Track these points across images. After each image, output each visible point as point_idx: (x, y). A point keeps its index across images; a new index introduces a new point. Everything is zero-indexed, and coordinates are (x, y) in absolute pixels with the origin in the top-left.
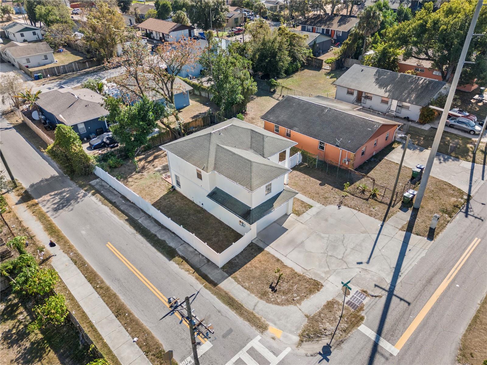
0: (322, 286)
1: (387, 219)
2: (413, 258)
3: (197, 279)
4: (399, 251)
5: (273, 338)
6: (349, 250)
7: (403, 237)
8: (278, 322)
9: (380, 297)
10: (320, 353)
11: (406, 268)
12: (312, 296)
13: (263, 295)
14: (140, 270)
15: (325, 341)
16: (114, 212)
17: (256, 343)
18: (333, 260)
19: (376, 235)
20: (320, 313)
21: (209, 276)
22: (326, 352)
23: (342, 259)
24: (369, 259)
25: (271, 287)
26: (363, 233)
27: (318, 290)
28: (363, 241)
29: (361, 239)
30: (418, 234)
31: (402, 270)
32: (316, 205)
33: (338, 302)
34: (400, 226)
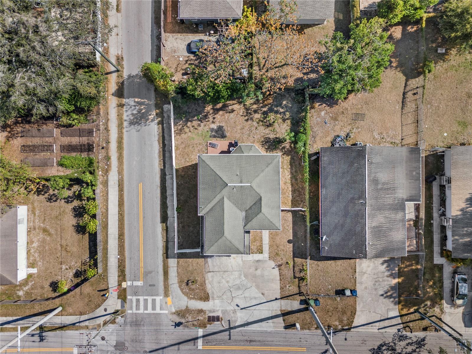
0: (209, 301)
1: (286, 298)
2: (263, 326)
3: (163, 246)
4: (262, 318)
5: (166, 303)
6: (243, 296)
7: (275, 315)
8: (174, 298)
9: (224, 327)
10: (176, 323)
11: (253, 327)
12: (199, 301)
13: (180, 282)
14: (144, 217)
15: (183, 321)
16: (159, 156)
17: (158, 299)
18: (229, 294)
19: (266, 301)
20: (193, 310)
21: (169, 250)
22: (178, 324)
23: (233, 297)
24: (245, 308)
25: (188, 281)
26: (263, 294)
27: (204, 301)
28: (255, 298)
29: (256, 296)
30: (284, 320)
31: (249, 326)
32: (266, 255)
33: (205, 313)
34: (284, 309)
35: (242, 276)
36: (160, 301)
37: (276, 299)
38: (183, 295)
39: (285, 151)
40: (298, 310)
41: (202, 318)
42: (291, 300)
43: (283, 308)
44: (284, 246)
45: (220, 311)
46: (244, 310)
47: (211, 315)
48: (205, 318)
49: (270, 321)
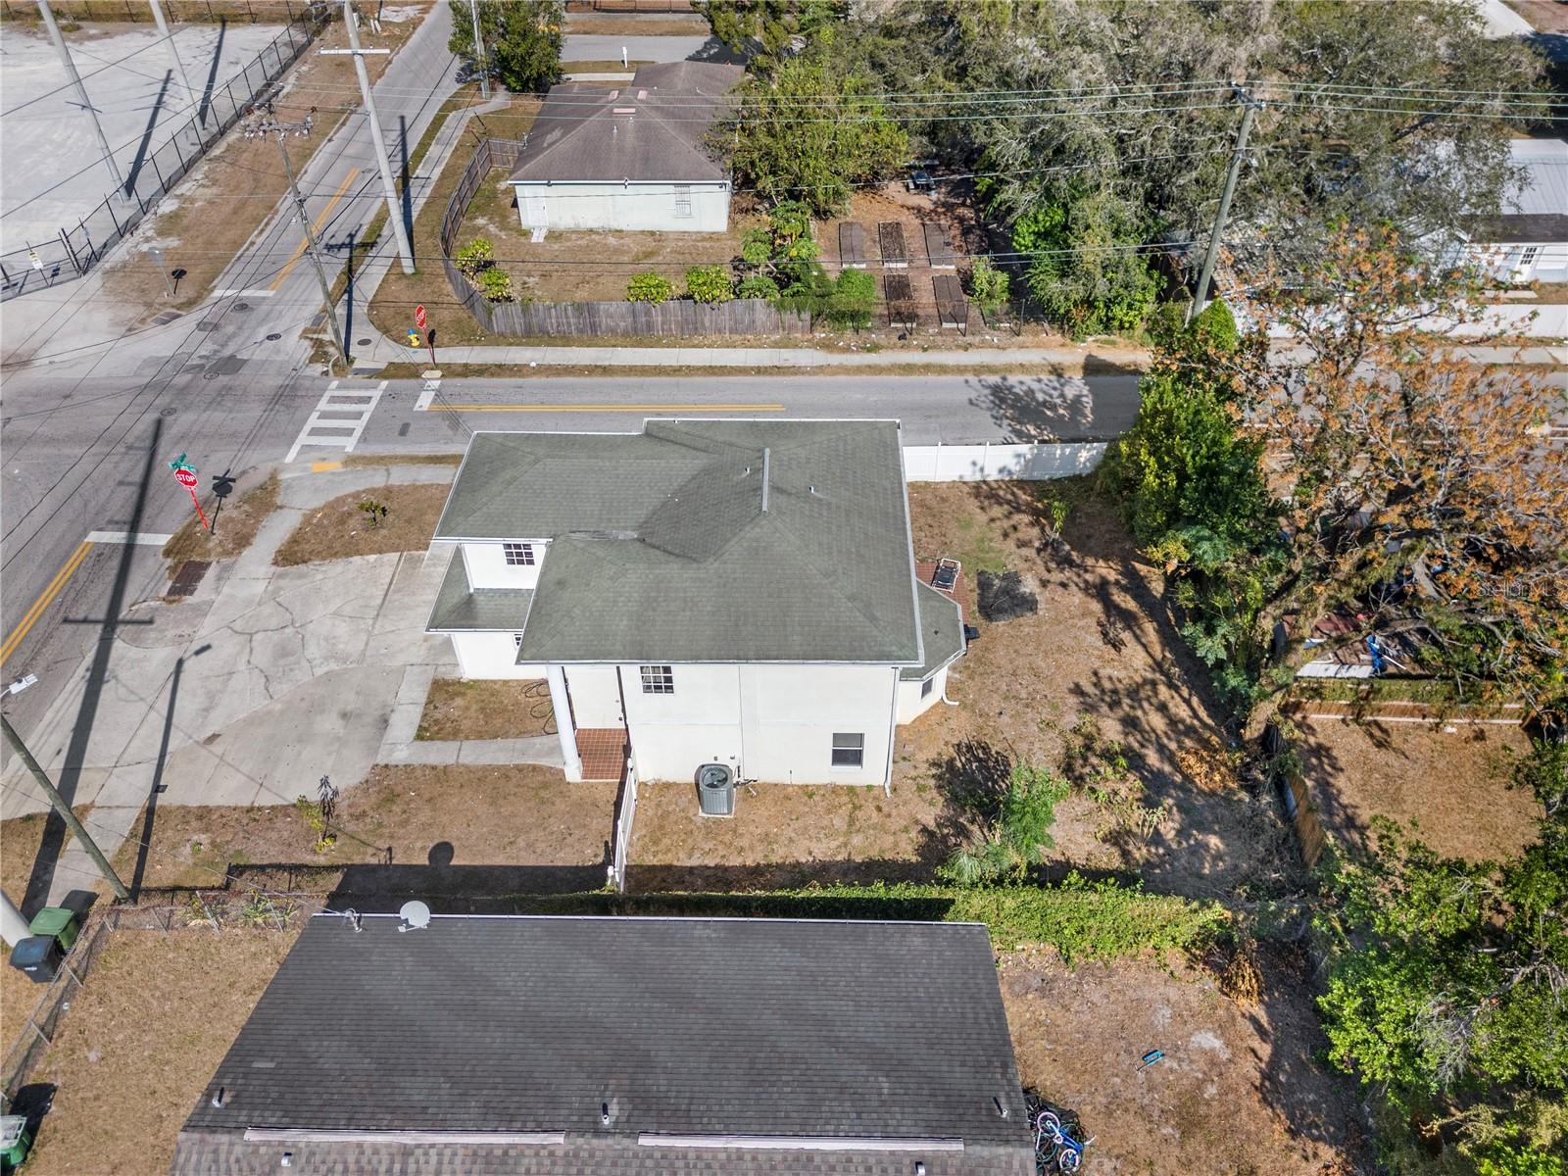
0: (275, 564)
5: (324, 459)
7: (77, 783)
8: (331, 477)
12: (287, 537)
13: (388, 492)
20: (258, 522)
23: (251, 635)
24: (178, 673)
25: (383, 510)
26: (213, 738)
27: (279, 551)
28: (205, 710)
29: (213, 715)
30: (27, 819)
31: (83, 687)
33: (229, 555)
34: (88, 821)
35: (333, 666)
36: (336, 447)
38: (332, 499)
39: (945, 837)
40: (47, 883)
41: (211, 544)
43: (93, 817)
44: (424, 827)
45: (211, 597)
46: (172, 668)
47: (211, 572)
48: (207, 553)
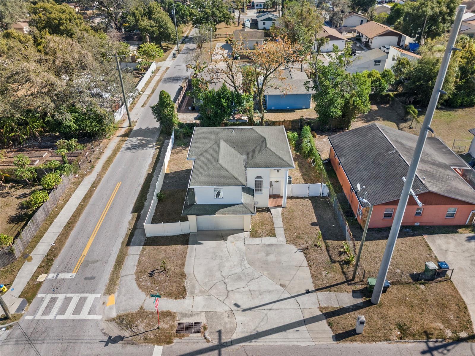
0: (184, 298)
1: (324, 290)
2: (288, 339)
3: (126, 234)
4: (285, 324)
5: (104, 303)
6: (247, 289)
7: (311, 316)
8: (121, 296)
9: (208, 341)
10: (110, 337)
11: (268, 340)
12: (166, 298)
13: (140, 272)
16: (150, 166)
17: (91, 297)
18: (222, 287)
19: (290, 296)
20: (152, 313)
21: (134, 237)
25: (153, 271)
26: (281, 285)
27: (176, 298)
28: (269, 292)
29: (271, 289)
30: (330, 325)
32: (281, 237)
33: (174, 317)
34: (325, 305)
35: (245, 263)
36: (94, 301)
37: (308, 292)
38: (140, 290)
40: (353, 306)
41: (166, 326)
42: (335, 291)
43: (323, 305)
45: (203, 314)
46: (249, 312)
47: (185, 321)
48: (171, 327)
49: (303, 328)
